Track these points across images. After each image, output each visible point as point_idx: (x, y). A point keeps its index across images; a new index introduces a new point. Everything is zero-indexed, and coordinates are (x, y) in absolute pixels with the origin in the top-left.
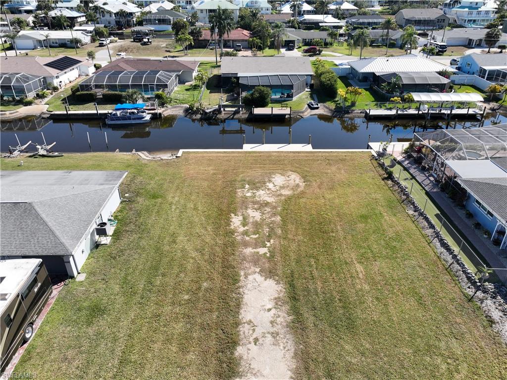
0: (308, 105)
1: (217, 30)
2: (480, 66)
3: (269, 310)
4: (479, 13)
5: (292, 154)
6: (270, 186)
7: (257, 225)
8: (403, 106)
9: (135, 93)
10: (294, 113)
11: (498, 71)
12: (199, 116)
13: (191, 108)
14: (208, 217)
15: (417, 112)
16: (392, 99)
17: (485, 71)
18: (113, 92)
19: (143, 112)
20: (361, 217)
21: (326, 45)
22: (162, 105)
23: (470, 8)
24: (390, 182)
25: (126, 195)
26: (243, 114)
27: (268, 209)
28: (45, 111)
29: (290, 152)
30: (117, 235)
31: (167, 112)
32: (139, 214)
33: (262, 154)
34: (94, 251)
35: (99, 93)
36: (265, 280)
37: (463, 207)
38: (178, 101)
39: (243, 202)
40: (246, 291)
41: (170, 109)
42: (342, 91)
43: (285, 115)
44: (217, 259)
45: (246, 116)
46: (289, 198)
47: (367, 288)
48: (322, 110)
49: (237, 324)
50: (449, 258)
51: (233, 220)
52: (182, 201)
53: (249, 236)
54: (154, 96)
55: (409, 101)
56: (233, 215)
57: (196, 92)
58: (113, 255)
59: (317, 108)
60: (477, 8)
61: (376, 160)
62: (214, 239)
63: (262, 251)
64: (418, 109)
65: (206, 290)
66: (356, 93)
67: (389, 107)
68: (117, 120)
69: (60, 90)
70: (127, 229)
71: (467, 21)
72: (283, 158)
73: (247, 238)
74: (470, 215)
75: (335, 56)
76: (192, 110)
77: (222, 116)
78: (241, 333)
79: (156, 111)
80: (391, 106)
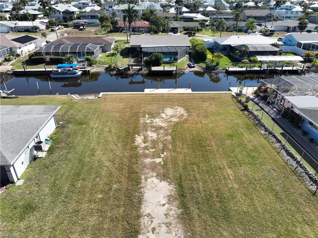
0: (188, 65)
1: (127, 19)
2: (297, 41)
3: (164, 205)
4: (292, 12)
5: (178, 95)
6: (164, 115)
7: (154, 143)
8: (250, 65)
9: (72, 57)
10: (179, 70)
11: (309, 44)
12: (115, 72)
13: (110, 67)
14: (119, 137)
15: (259, 69)
16: (243, 61)
17: (301, 44)
18: (57, 57)
19: (76, 70)
20: (228, 135)
21: (198, 30)
22: (90, 65)
23: (286, 9)
24: (246, 112)
25: (60, 123)
26: (145, 71)
27: (162, 131)
28: (10, 69)
29: (177, 94)
30: (51, 151)
31: (93, 70)
32: (69, 136)
33: (158, 95)
34: (33, 162)
35: (48, 58)
36: (161, 182)
37: (299, 128)
38: (101, 63)
39: (144, 127)
40: (146, 191)
41: (95, 68)
42: (209, 56)
43: (173, 71)
44: (125, 167)
45: (147, 72)
46: (177, 124)
47: (236, 187)
48: (197, 68)
49: (139, 217)
50: (294, 163)
51: (137, 139)
52: (101, 127)
53: (148, 150)
54: (85, 60)
55: (254, 62)
56: (137, 136)
57: (113, 58)
58: (46, 166)
59: (194, 67)
60: (291, 10)
61: (236, 98)
62: (123, 153)
63: (158, 160)
64: (260, 67)
65: (116, 190)
66: (219, 57)
67: (241, 66)
68: (58, 74)
69: (21, 56)
70: (59, 146)
71: (285, 17)
72: (171, 97)
73: (147, 152)
74: (305, 133)
75: (204, 37)
76: (110, 68)
77: (131, 72)
78: (142, 224)
79: (86, 69)
80: (242, 65)
